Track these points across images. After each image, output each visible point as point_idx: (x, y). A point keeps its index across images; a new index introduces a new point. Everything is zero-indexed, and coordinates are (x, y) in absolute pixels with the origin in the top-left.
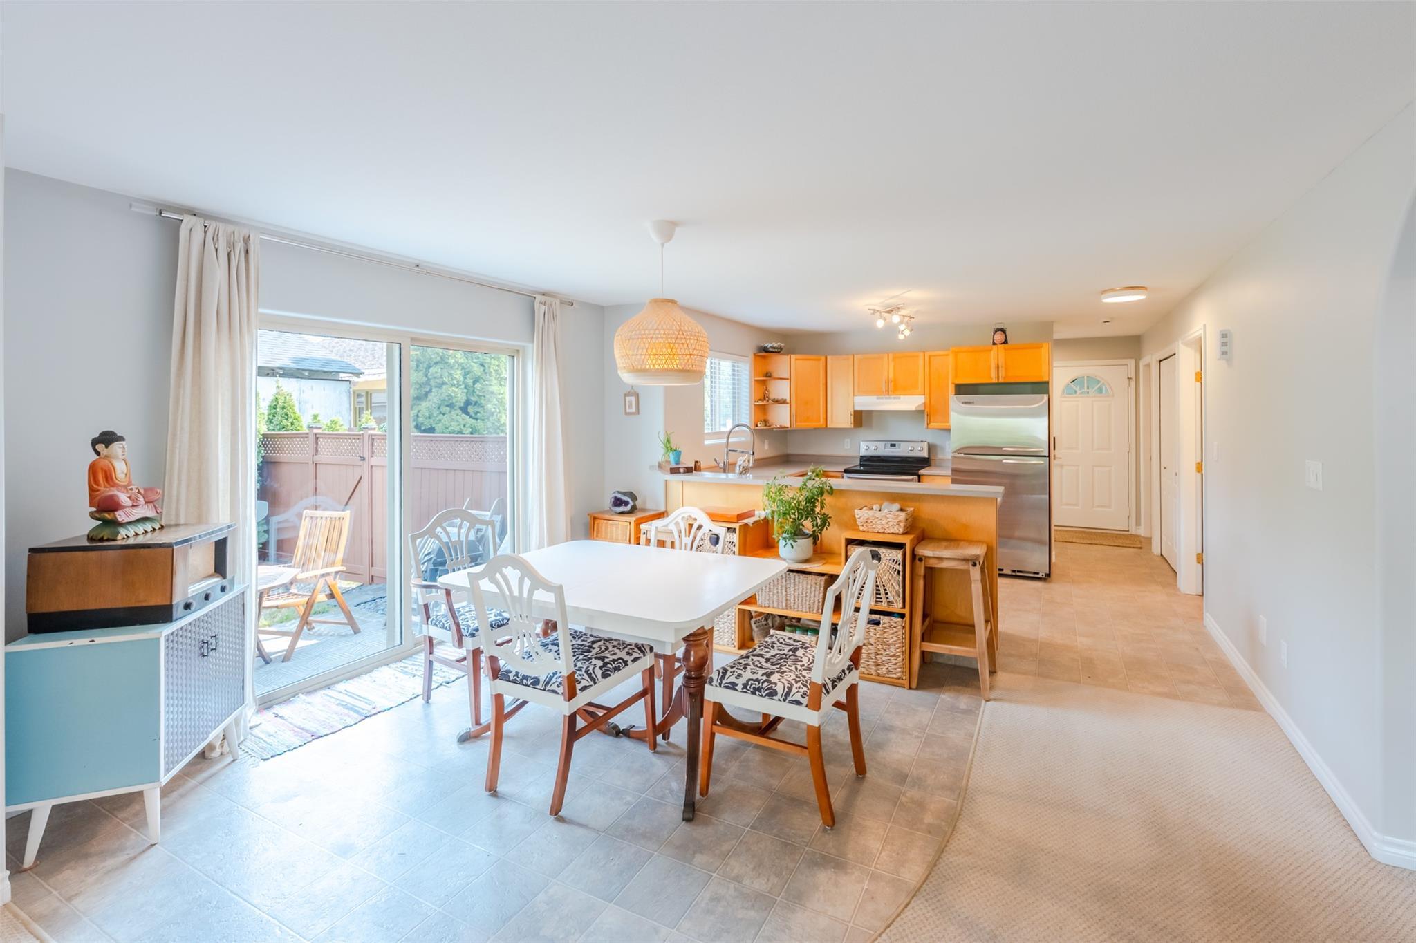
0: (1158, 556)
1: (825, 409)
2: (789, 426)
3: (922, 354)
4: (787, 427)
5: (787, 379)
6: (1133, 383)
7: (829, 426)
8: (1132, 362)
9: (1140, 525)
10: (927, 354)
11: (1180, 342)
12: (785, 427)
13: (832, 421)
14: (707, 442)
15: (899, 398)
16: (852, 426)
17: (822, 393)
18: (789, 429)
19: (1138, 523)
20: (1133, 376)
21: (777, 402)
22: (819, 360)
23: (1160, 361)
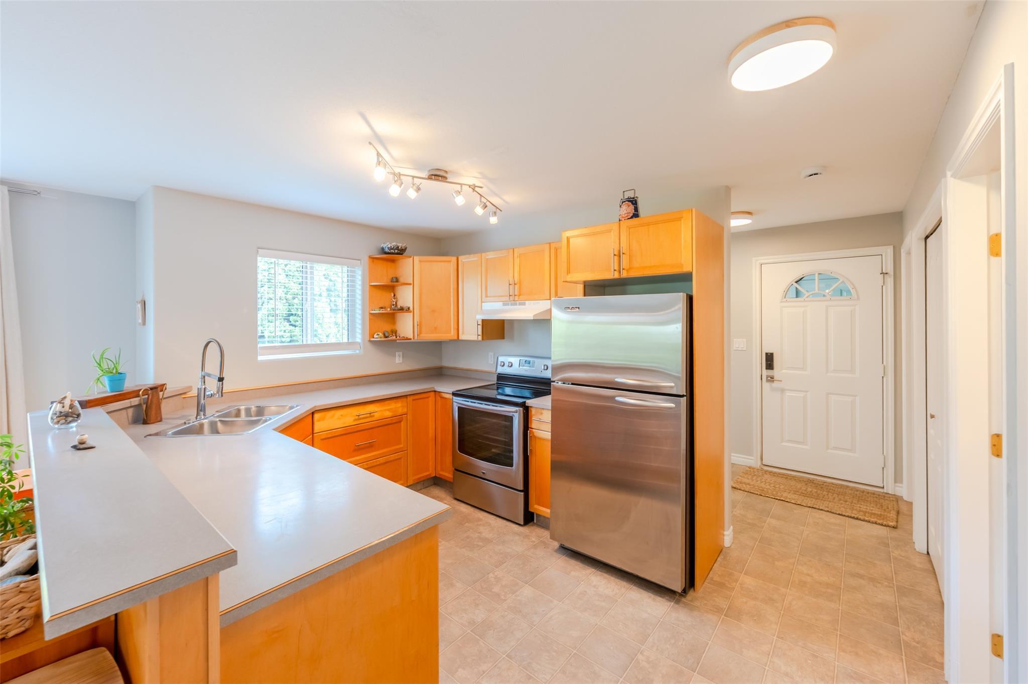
0: (920, 554)
1: (456, 318)
2: (412, 337)
3: (547, 246)
4: (411, 339)
5: (410, 284)
6: (890, 281)
7: (460, 338)
8: (889, 251)
9: (901, 482)
10: (553, 246)
11: (949, 174)
12: (407, 339)
13: (463, 333)
14: (260, 358)
15: (524, 304)
16: (480, 338)
17: (452, 299)
18: (412, 340)
19: (898, 478)
20: (890, 268)
21: (402, 309)
22: (450, 261)
23: (927, 237)
